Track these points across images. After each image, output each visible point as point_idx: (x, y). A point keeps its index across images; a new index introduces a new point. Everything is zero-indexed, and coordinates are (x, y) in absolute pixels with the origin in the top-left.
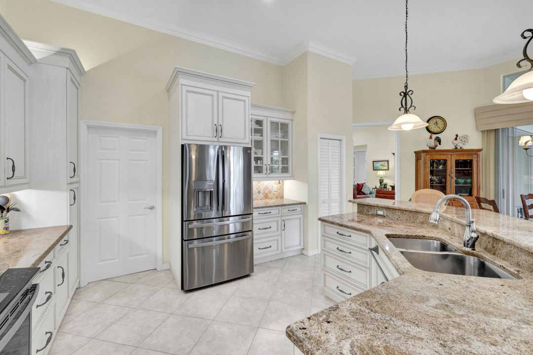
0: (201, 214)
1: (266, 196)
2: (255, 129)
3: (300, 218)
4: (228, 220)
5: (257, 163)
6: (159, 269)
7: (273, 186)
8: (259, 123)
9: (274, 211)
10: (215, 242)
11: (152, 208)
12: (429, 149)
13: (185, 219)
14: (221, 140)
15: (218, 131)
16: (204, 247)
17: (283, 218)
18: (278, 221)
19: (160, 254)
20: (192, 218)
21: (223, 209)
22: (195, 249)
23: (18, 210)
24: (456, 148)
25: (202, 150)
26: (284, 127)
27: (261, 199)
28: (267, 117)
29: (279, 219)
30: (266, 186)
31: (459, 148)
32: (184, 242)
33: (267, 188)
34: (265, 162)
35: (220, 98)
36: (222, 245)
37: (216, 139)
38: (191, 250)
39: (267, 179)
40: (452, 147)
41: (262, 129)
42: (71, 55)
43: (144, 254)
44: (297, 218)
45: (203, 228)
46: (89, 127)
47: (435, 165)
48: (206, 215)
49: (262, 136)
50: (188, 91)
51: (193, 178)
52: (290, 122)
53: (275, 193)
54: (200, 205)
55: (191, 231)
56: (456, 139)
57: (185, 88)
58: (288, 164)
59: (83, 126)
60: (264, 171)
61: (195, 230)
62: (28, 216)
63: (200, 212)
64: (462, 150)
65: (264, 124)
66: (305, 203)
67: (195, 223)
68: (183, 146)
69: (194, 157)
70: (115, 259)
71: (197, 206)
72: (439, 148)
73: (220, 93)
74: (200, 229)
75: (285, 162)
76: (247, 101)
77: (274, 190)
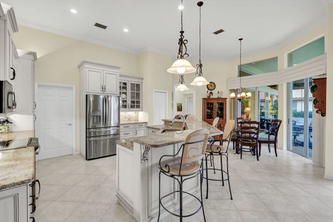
0: (95, 126)
1: (129, 120)
2: (123, 87)
3: (144, 130)
4: (110, 128)
5: (124, 103)
6: (74, 154)
7: (133, 115)
8: (125, 84)
9: (131, 126)
10: (102, 138)
11: (70, 125)
12: (207, 97)
13: (87, 128)
14: (105, 92)
15: (103, 89)
16: (97, 140)
17: (136, 129)
18: (133, 131)
19: (74, 147)
20: (90, 127)
21: (105, 123)
22: (92, 141)
23: (12, 123)
24: (218, 97)
25: (96, 97)
26: (138, 86)
27: (126, 121)
28: (129, 81)
29: (134, 130)
30: (129, 115)
31: (219, 97)
32: (87, 138)
33: (129, 116)
34: (128, 103)
35: (105, 74)
36: (106, 140)
37: (102, 92)
38: (90, 142)
39: (129, 111)
40: (216, 97)
41: (126, 87)
42: (34, 54)
43: (66, 147)
44: (143, 130)
45: (96, 132)
46: (39, 85)
47: (209, 105)
48: (97, 126)
49: (126, 90)
50: (89, 71)
51: (91, 110)
52: (141, 83)
53: (134, 118)
54: (95, 122)
55: (90, 133)
56: (218, 93)
57: (87, 69)
58: (139, 104)
59: (36, 85)
60: (127, 107)
61: (92, 133)
62: (15, 126)
63: (95, 125)
64: (220, 98)
65: (128, 84)
66: (147, 123)
67: (92, 130)
68: (87, 95)
69: (91, 100)
70: (51, 149)
71: (93, 123)
72: (211, 97)
73: (104, 71)
74: (95, 132)
75: (139, 103)
76: (118, 75)
77: (133, 116)
